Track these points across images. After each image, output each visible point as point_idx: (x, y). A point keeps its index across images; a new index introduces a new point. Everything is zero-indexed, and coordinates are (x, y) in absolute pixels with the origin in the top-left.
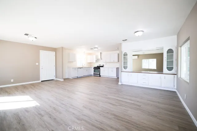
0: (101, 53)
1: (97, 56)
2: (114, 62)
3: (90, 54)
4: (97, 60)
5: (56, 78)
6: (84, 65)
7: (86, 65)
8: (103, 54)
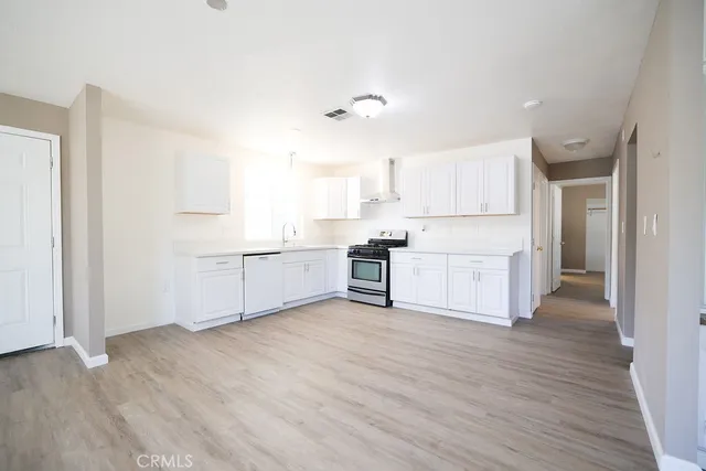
0: (392, 162)
1: (366, 184)
2: (485, 216)
3: (329, 170)
4: (371, 206)
5: (67, 332)
6: (289, 234)
7: (301, 235)
8: (408, 164)
